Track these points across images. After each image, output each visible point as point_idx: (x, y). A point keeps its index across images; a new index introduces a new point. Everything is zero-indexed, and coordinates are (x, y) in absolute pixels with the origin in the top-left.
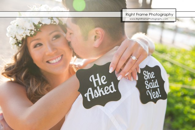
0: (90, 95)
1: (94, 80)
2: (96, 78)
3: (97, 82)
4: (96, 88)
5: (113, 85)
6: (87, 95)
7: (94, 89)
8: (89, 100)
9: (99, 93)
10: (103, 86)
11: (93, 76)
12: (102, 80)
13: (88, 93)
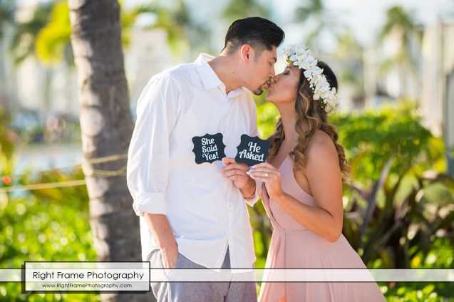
0: (243, 154)
1: (251, 146)
2: (253, 145)
3: (253, 148)
4: (250, 152)
5: (262, 156)
6: (241, 153)
7: (248, 151)
8: (241, 157)
9: (250, 156)
10: (255, 153)
11: (252, 143)
12: (257, 149)
13: (242, 152)
